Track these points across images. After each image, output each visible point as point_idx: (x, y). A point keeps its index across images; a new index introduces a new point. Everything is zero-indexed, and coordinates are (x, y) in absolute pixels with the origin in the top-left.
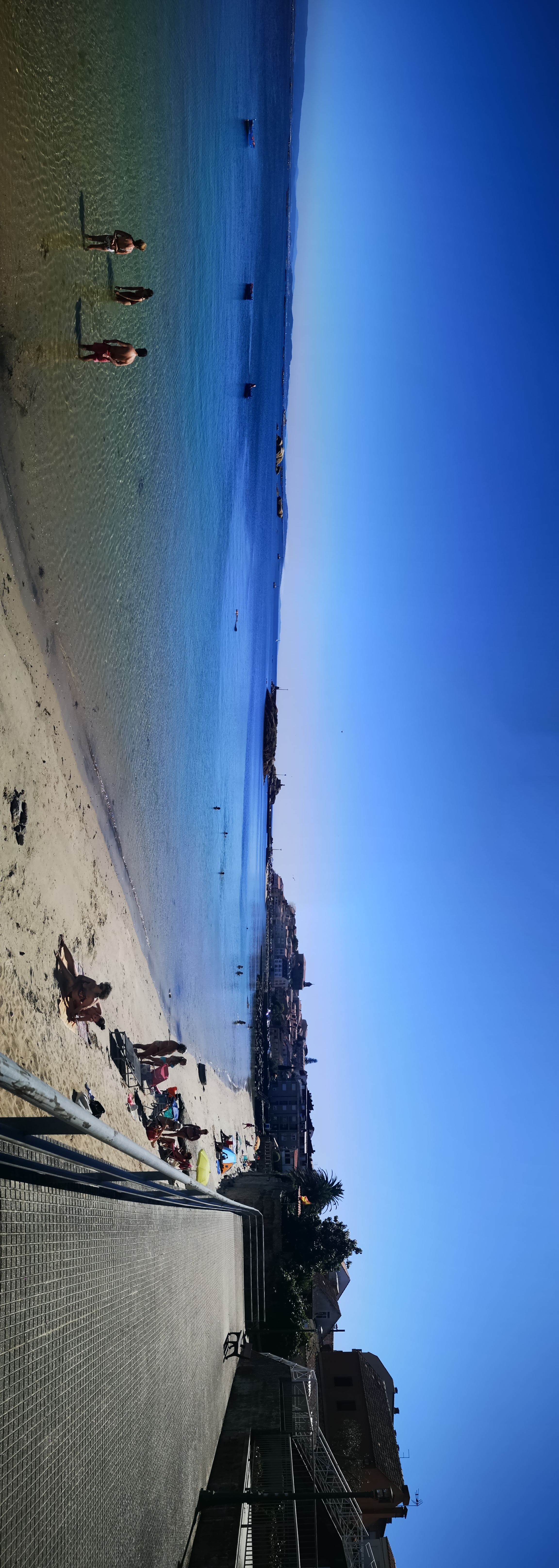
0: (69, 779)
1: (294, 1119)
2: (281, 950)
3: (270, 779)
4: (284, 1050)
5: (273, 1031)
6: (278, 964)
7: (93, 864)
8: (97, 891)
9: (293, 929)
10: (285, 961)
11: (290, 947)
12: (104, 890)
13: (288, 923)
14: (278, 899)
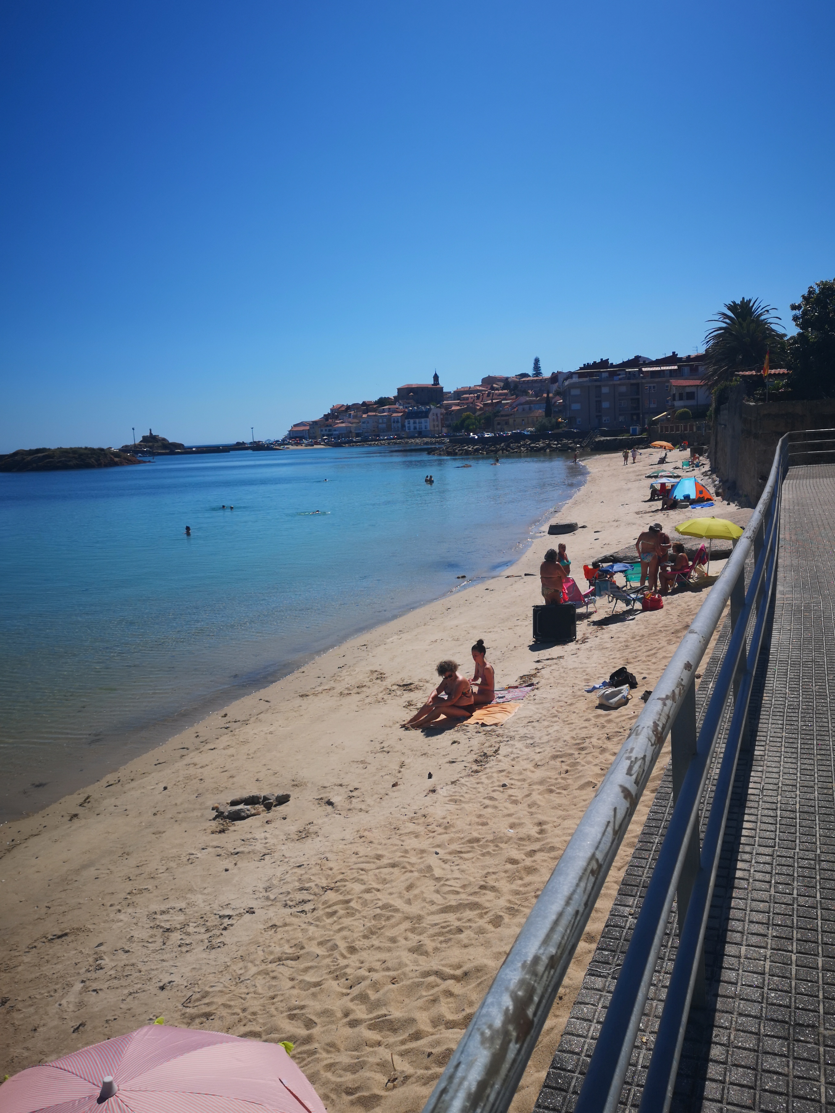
1: (623, 389)
2: (394, 422)
3: (143, 452)
4: (524, 410)
5: (499, 427)
6: (412, 426)
7: (305, 698)
8: (340, 687)
9: (366, 407)
10: (408, 415)
11: (389, 409)
12: (338, 679)
13: (359, 414)
14: (324, 429)
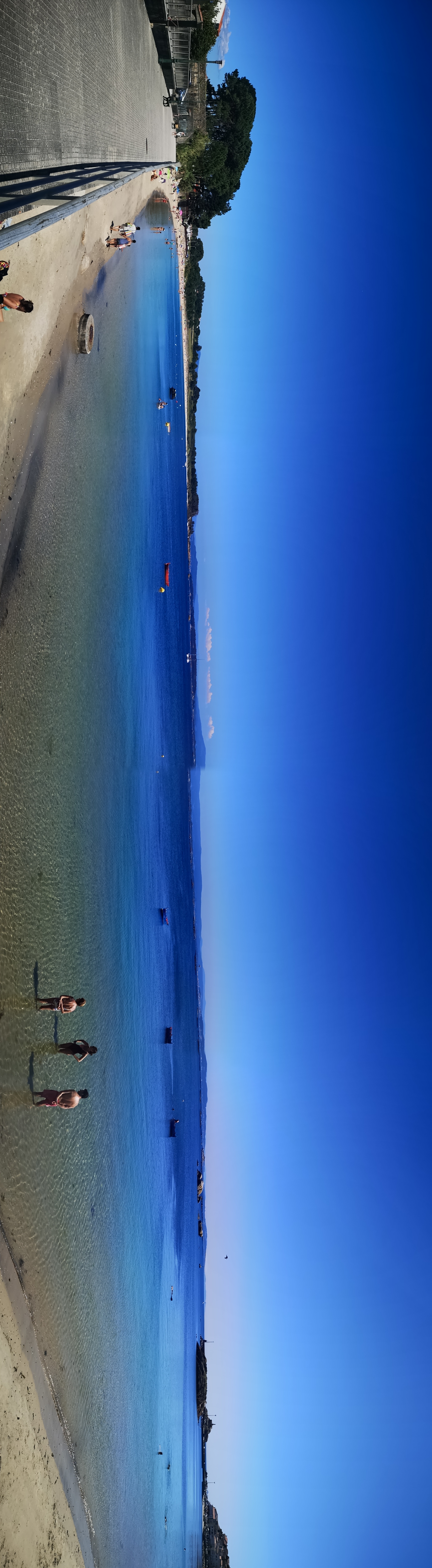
0: (38, 1432)
3: (203, 1419)
7: (53, 1507)
9: (226, 1559)
13: (222, 1554)
14: (213, 1529)
